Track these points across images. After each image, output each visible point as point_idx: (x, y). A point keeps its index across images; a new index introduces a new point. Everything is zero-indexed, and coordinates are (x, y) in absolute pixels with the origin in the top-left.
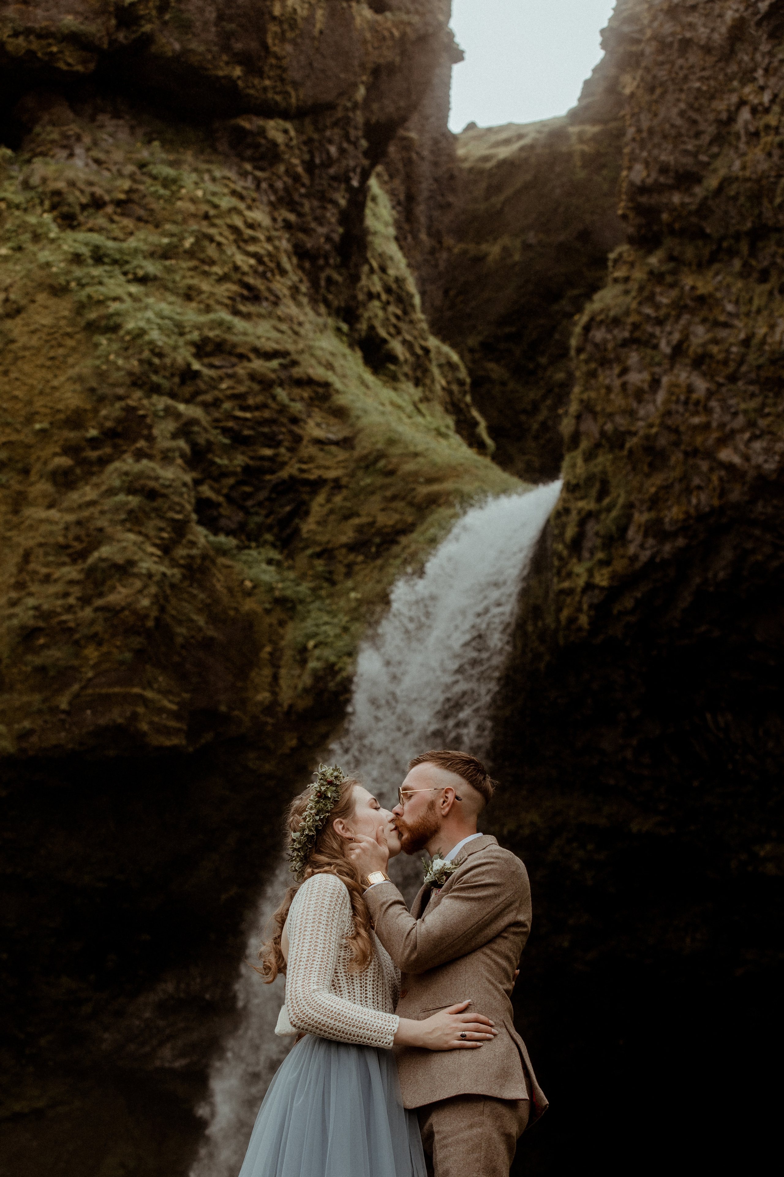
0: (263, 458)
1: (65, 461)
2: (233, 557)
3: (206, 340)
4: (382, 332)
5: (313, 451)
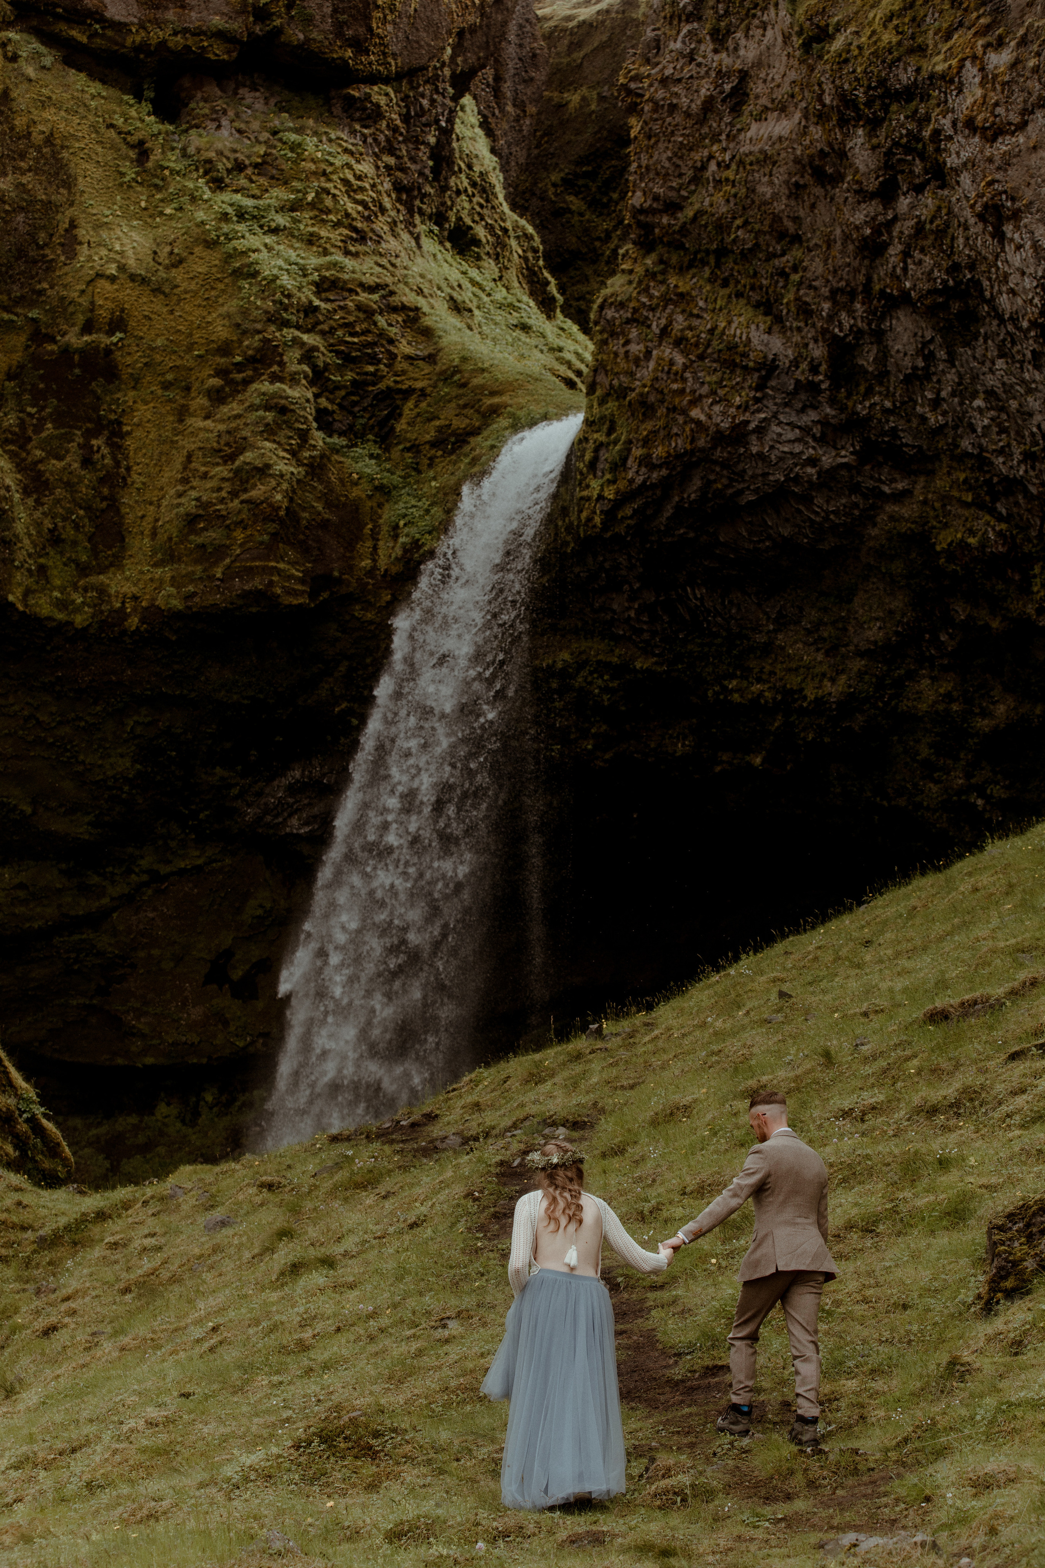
0: (367, 374)
1: (216, 382)
2: (344, 455)
3: (323, 279)
4: (468, 221)
5: (405, 365)
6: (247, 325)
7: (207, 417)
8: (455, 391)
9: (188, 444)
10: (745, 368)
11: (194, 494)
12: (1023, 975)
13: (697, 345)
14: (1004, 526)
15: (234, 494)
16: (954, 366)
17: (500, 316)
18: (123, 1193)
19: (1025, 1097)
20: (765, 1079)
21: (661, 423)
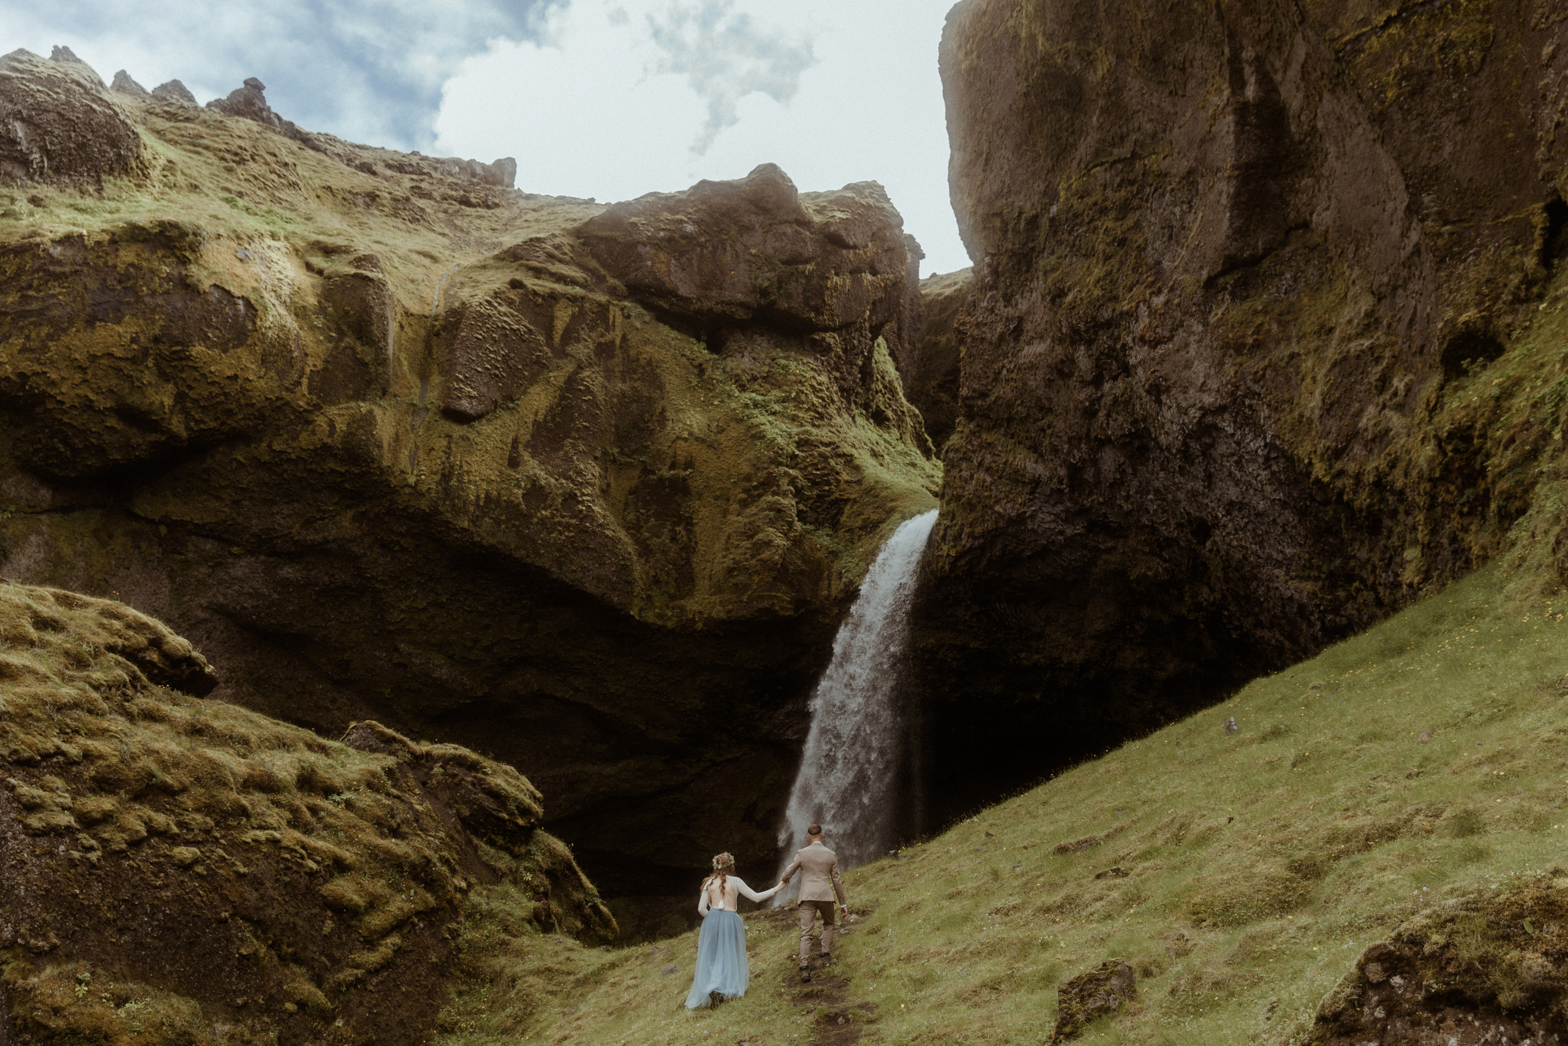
0: (824, 491)
1: (744, 496)
2: (812, 535)
3: (801, 439)
4: (883, 408)
5: (846, 486)
6: (759, 465)
7: (738, 515)
8: (872, 500)
9: (728, 530)
10: (1024, 482)
11: (731, 556)
12: (1116, 825)
13: (997, 471)
14: (1167, 565)
15: (753, 556)
16: (1136, 476)
17: (900, 459)
18: (626, 952)
19: (1101, 903)
20: (960, 887)
21: (979, 514)
